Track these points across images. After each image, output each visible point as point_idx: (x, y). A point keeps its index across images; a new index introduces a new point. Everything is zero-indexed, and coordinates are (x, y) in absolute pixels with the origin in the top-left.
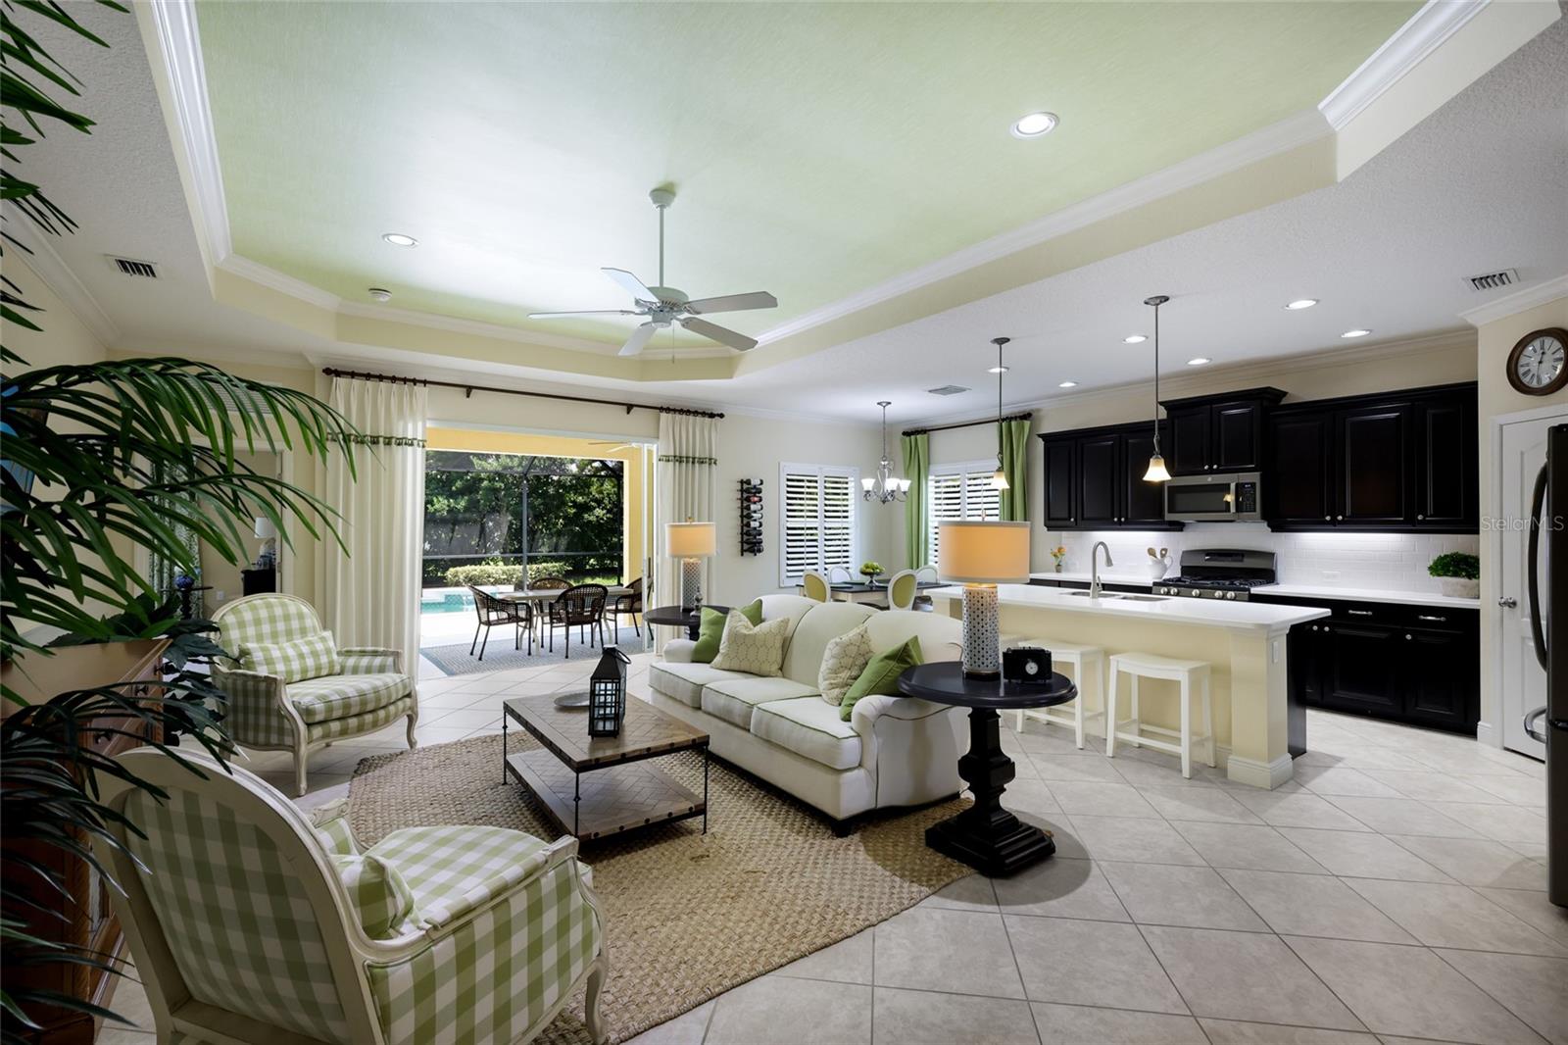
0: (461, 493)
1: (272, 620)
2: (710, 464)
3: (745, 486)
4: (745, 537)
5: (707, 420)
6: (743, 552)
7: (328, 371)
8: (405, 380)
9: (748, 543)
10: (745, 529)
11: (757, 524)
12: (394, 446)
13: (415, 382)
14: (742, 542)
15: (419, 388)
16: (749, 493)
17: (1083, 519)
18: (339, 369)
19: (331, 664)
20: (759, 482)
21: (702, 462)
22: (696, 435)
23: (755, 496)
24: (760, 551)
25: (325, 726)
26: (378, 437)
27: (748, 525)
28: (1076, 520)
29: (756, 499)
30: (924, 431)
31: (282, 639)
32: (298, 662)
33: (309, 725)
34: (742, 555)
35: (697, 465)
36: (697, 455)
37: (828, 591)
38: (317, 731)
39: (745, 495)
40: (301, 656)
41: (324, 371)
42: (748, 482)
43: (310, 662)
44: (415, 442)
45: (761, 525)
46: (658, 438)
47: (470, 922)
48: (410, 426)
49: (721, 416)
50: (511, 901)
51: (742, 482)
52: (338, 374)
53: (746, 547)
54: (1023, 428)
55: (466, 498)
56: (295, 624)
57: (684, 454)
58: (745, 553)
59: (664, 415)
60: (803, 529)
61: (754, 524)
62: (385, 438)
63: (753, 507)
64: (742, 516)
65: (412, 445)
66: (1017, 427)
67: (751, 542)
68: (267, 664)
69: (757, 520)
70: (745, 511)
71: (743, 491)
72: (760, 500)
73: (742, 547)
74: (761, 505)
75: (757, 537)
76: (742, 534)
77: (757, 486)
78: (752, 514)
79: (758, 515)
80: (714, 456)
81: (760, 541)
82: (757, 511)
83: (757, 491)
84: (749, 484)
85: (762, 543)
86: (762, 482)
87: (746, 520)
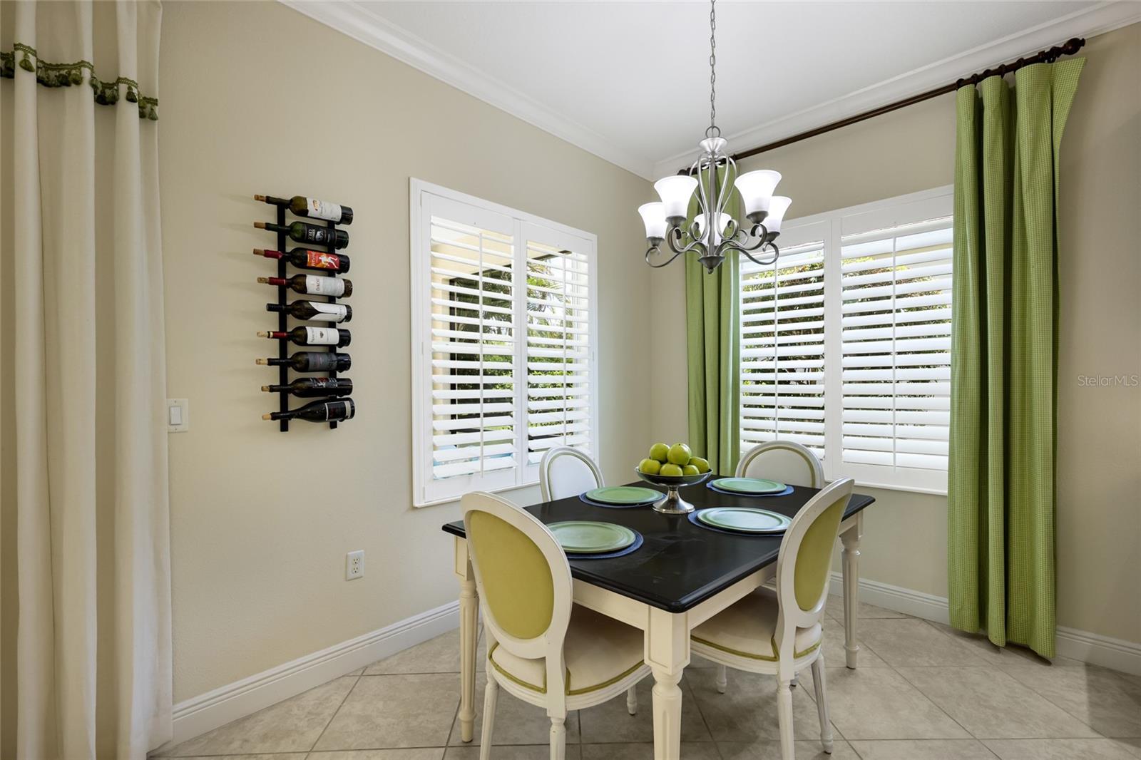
3: (291, 218)
4: (293, 375)
6: (283, 418)
9: (302, 393)
10: (293, 349)
11: (332, 336)
14: (283, 389)
16: (305, 241)
20: (336, 214)
23: (330, 252)
24: (340, 415)
27: (300, 337)
29: (326, 260)
34: (284, 428)
39: (290, 246)
42: (298, 206)
45: (345, 339)
51: (282, 206)
53: (295, 403)
58: (293, 423)
61: (315, 335)
63: (314, 283)
64: (281, 309)
67: (312, 390)
69: (331, 325)
70: (292, 297)
71: (282, 231)
72: (344, 266)
73: (284, 403)
74: (348, 283)
75: (333, 375)
76: (283, 363)
77: (331, 224)
78: (315, 305)
79: (337, 310)
80: (130, 69)
81: (346, 388)
82: (331, 299)
83: (333, 238)
84: (304, 213)
85: (349, 391)
86: (347, 217)
87: (293, 323)
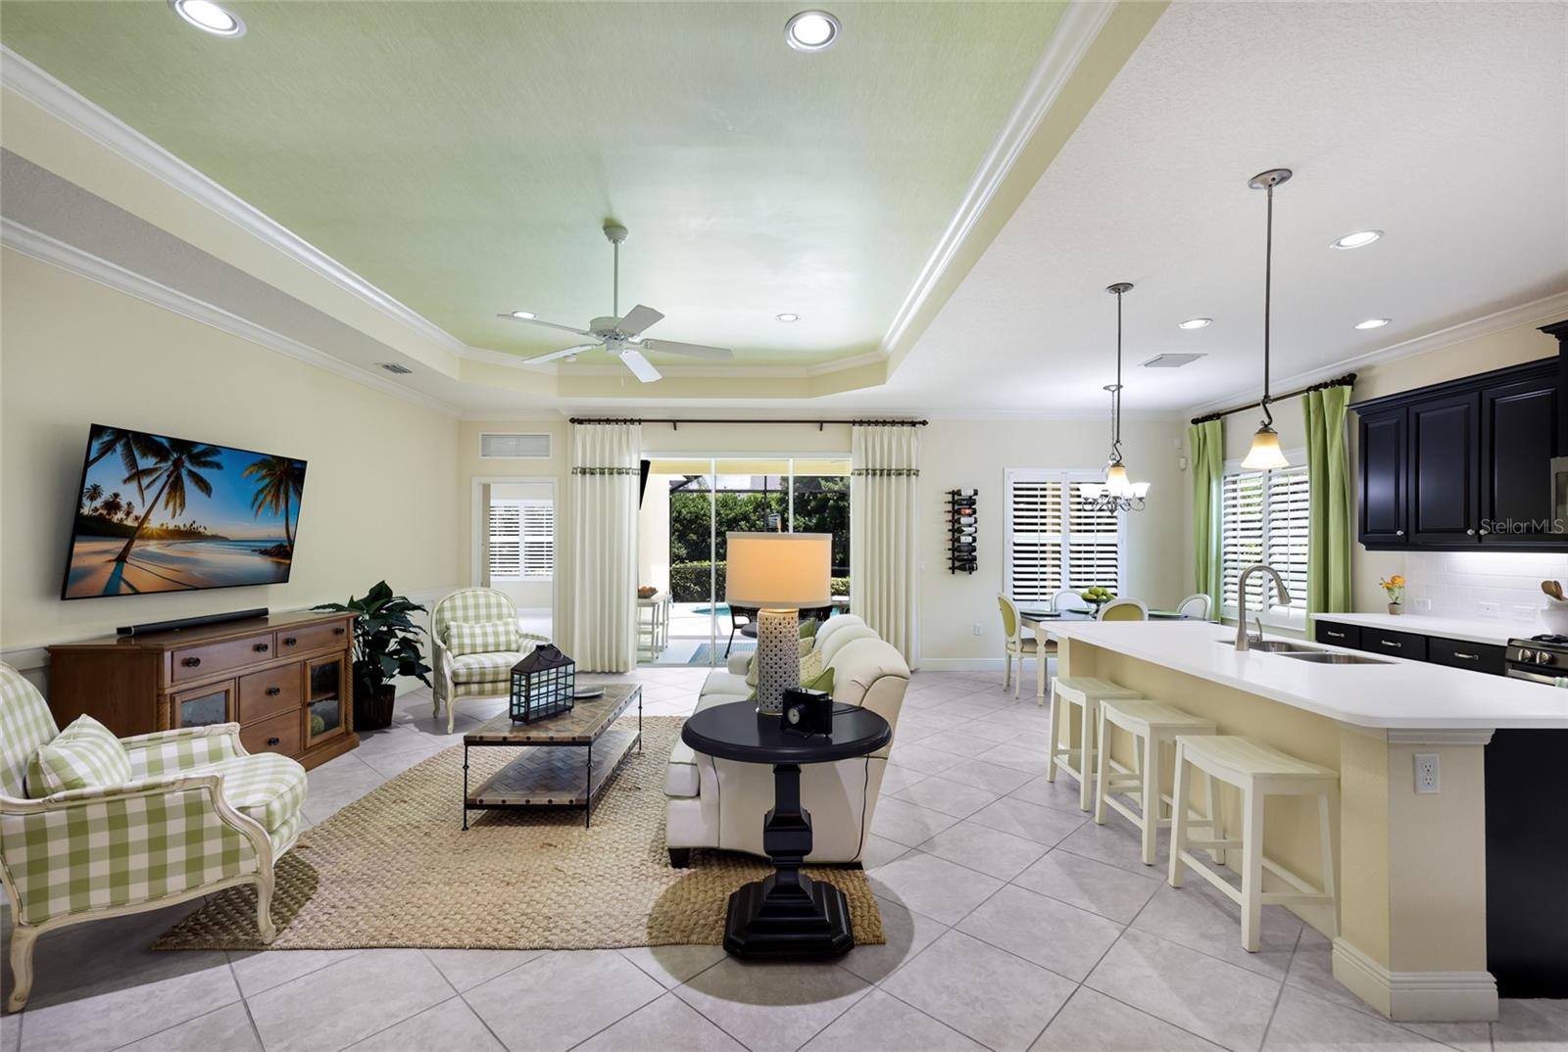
0: (815, 511)
1: (477, 606)
2: (908, 475)
3: (956, 497)
4: (956, 554)
5: (906, 429)
6: (953, 569)
7: (573, 421)
8: (625, 421)
9: (959, 561)
10: (956, 544)
11: (970, 539)
12: (616, 475)
13: (632, 421)
14: (953, 559)
15: (636, 427)
16: (961, 505)
17: (1417, 531)
18: (581, 418)
19: (508, 643)
20: (972, 493)
21: (900, 474)
22: (894, 445)
23: (970, 508)
24: (971, 570)
25: (468, 686)
26: (613, 469)
27: (959, 540)
28: (1407, 533)
29: (968, 511)
30: (1216, 416)
31: (483, 622)
32: (481, 638)
33: (456, 684)
34: (953, 573)
35: (893, 477)
36: (893, 467)
37: (1018, 617)
38: (461, 689)
39: (956, 507)
40: (485, 634)
41: (570, 421)
42: (959, 493)
43: (491, 640)
44: (631, 471)
45: (974, 540)
46: (851, 451)
47: (84, 806)
48: (628, 459)
49: (924, 423)
50: (127, 802)
51: (953, 493)
52: (580, 422)
53: (957, 564)
54: (1342, 395)
55: (818, 516)
56: (494, 611)
57: (878, 467)
58: (956, 571)
59: (856, 428)
60: (1036, 545)
61: (964, 539)
62: (609, 469)
63: (964, 520)
64: (953, 531)
65: (627, 473)
66: (1331, 399)
67: (963, 559)
68: (459, 637)
69: (970, 535)
70: (956, 526)
71: (953, 502)
72: (974, 512)
73: (953, 564)
74: (975, 518)
75: (970, 554)
76: (953, 550)
77: (970, 497)
78: (964, 529)
79: (972, 529)
80: (914, 467)
81: (975, 559)
82: (970, 526)
83: (971, 502)
84: (960, 495)
85: (975, 560)
86: (976, 493)
87: (956, 535)
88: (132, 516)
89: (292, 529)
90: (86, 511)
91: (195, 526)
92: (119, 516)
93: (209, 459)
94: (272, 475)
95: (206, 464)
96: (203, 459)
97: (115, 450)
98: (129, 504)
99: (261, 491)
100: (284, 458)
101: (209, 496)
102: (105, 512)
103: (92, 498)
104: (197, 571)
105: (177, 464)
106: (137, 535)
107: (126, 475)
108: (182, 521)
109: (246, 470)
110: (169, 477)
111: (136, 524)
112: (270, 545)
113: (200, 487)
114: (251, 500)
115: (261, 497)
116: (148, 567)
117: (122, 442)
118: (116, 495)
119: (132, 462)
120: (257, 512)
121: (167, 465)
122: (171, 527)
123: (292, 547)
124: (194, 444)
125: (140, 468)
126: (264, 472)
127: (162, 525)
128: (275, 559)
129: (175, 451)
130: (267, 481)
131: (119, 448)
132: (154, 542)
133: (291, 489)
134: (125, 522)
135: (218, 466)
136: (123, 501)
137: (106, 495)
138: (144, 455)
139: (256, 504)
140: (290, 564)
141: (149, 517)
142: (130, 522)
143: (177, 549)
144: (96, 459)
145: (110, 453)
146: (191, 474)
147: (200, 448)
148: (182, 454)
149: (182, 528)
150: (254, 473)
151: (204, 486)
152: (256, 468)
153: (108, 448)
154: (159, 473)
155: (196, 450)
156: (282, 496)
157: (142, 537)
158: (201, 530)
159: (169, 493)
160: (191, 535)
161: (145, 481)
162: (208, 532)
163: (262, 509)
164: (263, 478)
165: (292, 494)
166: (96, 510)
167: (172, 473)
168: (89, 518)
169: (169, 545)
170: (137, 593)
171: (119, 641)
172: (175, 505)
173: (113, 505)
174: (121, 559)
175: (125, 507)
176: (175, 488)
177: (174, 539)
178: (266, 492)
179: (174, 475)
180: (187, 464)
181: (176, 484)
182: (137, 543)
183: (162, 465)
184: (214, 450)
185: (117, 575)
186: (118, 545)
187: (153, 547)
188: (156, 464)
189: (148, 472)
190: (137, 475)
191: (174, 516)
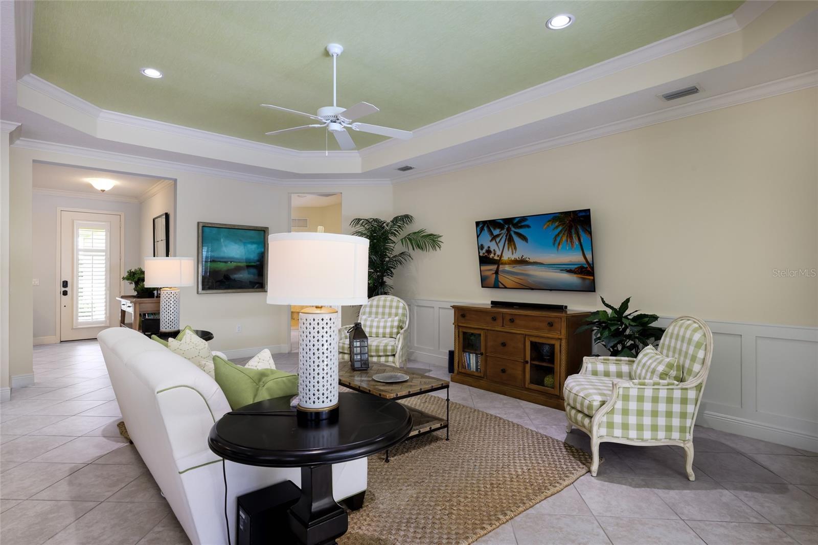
88: (496, 255)
89: (589, 257)
90: (481, 254)
91: (523, 258)
92: (492, 255)
93: (523, 224)
94: (563, 224)
95: (521, 227)
96: (519, 225)
97: (484, 230)
98: (494, 250)
99: (558, 235)
100: (570, 212)
101: (527, 242)
102: (487, 254)
103: (482, 249)
104: (530, 280)
105: (509, 230)
106: (500, 263)
107: (490, 239)
108: (517, 256)
109: (545, 225)
110: (506, 236)
111: (498, 258)
112: (573, 267)
113: (522, 239)
114: (551, 241)
115: (558, 239)
116: (507, 276)
117: (486, 226)
118: (489, 247)
119: (491, 234)
120: (558, 247)
121: (504, 231)
122: (513, 259)
123: (593, 268)
124: (514, 218)
125: (495, 235)
126: (557, 224)
127: (509, 258)
128: (579, 276)
129: (506, 224)
130: (560, 228)
131: (485, 228)
132: (507, 266)
133: (580, 230)
134: (495, 258)
135: (528, 226)
136: (492, 250)
137: (486, 248)
138: (495, 229)
139: (556, 242)
140: (594, 280)
141: (503, 255)
142: (496, 258)
143: (518, 269)
144: (480, 234)
145: (483, 232)
146: (516, 233)
147: (517, 220)
148: (509, 224)
149: (518, 259)
150: (550, 225)
151: (524, 238)
152: (551, 223)
153: (482, 229)
154: (502, 236)
155: (515, 221)
156: (574, 236)
157: (502, 264)
158: (528, 259)
159: (508, 244)
160: (522, 262)
161: (498, 240)
162: (531, 260)
163: (560, 247)
164: (557, 227)
165: (582, 233)
166: (484, 254)
167: (507, 234)
168: (482, 257)
169: (514, 267)
170: (506, 288)
171: (492, 307)
172: (512, 248)
173: (489, 251)
174: (497, 273)
175: (493, 252)
176: (510, 240)
177: (515, 264)
178: (561, 236)
179: (508, 235)
180: (513, 229)
181: (510, 239)
182: (501, 266)
183: (502, 232)
184: (524, 219)
185: (497, 279)
186: (494, 267)
187: (507, 268)
188: (500, 231)
189: (498, 236)
190: (494, 238)
191: (513, 254)
